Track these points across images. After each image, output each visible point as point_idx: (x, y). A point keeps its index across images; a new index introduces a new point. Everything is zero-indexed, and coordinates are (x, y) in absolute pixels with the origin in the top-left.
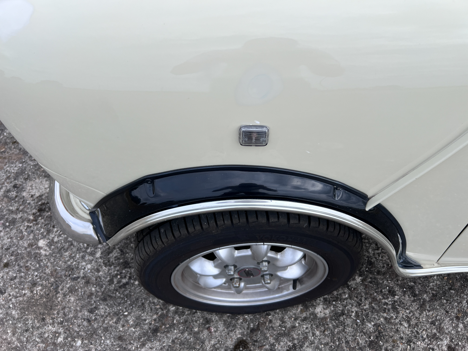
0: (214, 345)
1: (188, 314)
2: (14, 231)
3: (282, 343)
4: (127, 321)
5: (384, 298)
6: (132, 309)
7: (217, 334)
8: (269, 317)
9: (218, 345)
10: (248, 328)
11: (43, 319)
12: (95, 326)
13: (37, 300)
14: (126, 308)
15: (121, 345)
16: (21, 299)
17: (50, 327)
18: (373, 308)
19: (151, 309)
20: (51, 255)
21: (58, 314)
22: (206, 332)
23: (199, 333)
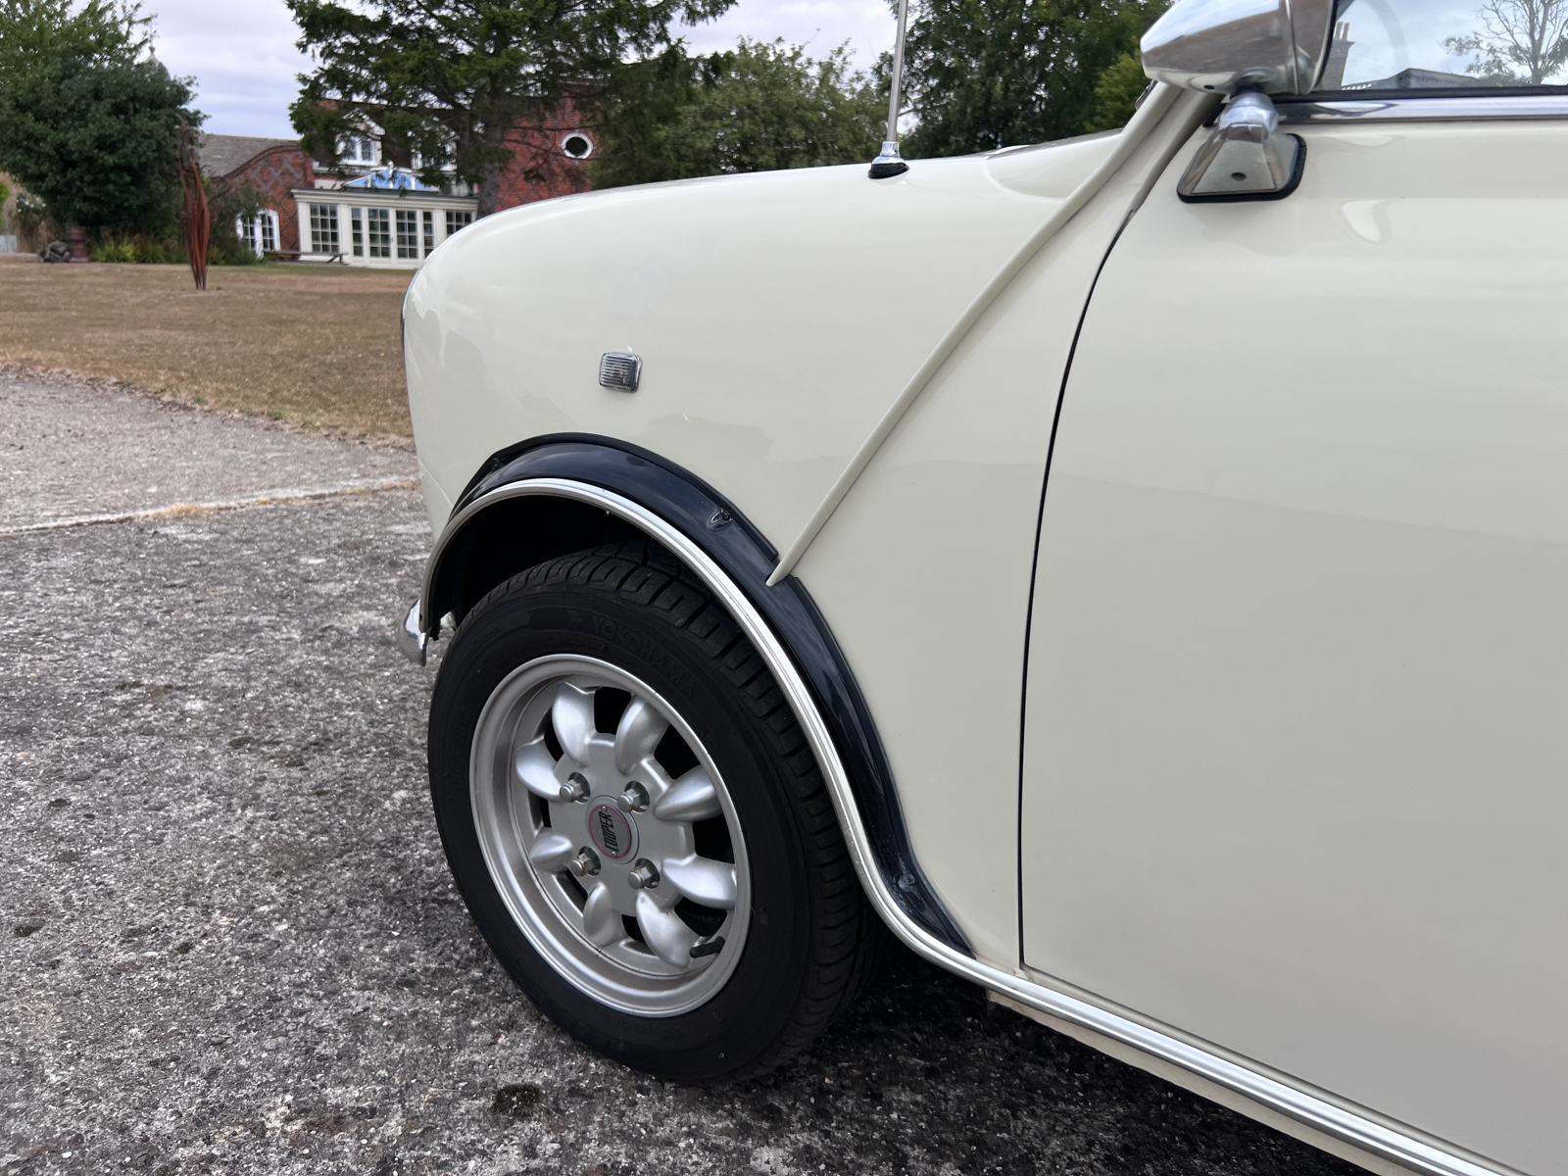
0: (475, 1063)
1: (491, 997)
2: (385, 765)
4: (384, 945)
6: (412, 935)
7: (502, 1051)
8: (639, 1096)
9: (482, 1068)
10: (570, 1082)
11: (279, 874)
12: (332, 923)
13: (304, 849)
14: (404, 928)
15: (334, 968)
16: (285, 837)
17: (274, 888)
19: (441, 953)
20: (393, 813)
21: (306, 880)
22: (487, 1037)
23: (473, 1030)
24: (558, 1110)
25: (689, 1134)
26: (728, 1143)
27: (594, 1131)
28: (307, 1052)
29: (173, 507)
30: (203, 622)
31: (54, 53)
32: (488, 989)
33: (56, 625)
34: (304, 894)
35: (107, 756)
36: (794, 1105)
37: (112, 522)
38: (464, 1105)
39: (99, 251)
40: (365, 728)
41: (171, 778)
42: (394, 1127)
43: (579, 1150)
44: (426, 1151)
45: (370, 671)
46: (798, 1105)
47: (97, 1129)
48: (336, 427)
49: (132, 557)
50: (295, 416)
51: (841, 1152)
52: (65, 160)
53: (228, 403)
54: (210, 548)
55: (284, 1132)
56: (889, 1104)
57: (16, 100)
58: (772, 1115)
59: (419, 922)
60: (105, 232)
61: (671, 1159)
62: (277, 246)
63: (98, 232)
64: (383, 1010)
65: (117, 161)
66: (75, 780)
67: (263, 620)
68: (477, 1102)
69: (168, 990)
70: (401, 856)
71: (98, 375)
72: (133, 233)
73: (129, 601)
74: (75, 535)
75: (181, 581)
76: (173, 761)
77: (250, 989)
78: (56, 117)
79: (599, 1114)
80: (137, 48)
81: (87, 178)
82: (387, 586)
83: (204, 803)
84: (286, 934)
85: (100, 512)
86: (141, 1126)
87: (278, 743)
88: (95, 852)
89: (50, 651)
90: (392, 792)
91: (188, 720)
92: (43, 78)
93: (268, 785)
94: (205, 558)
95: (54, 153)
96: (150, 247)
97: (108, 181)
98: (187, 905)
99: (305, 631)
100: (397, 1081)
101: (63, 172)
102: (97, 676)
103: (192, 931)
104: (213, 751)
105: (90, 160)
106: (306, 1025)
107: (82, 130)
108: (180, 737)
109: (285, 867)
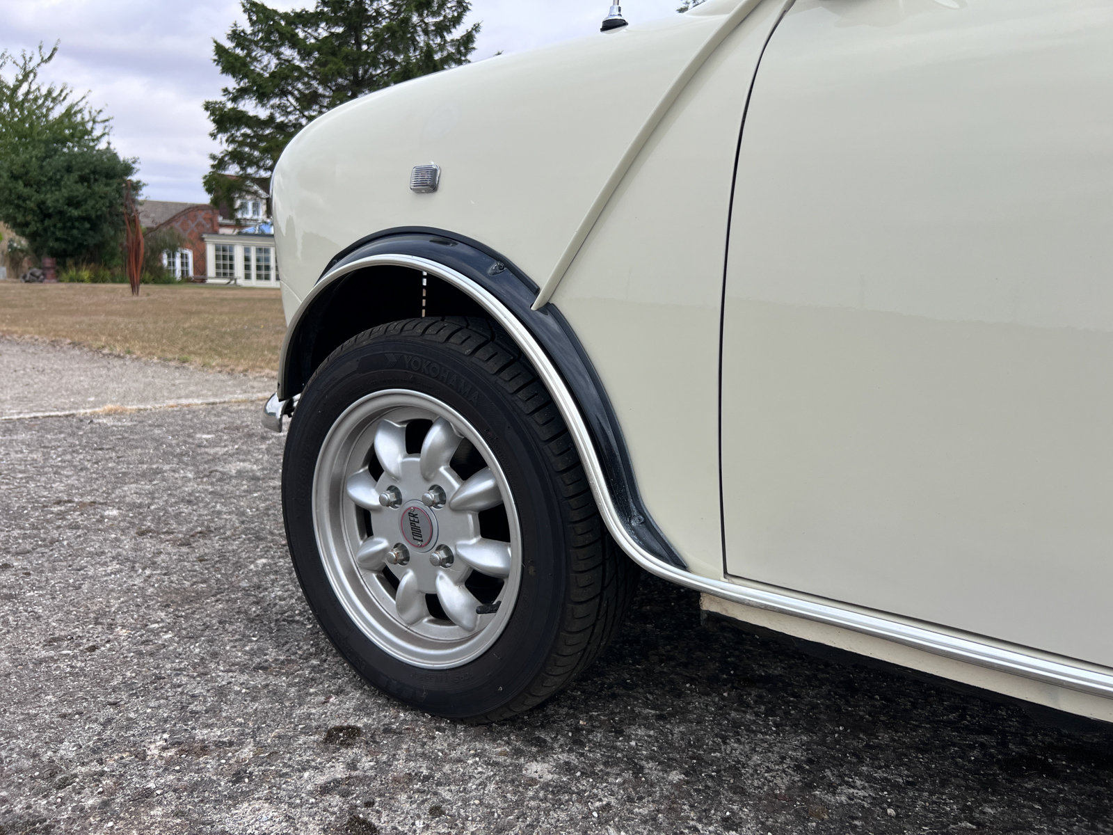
0: (311, 714)
1: (325, 676)
3: (412, 764)
4: (245, 646)
5: (699, 820)
6: (267, 640)
7: (333, 707)
8: (437, 733)
9: (316, 717)
10: (384, 725)
11: (168, 606)
12: (207, 633)
13: (188, 591)
14: (261, 636)
15: (206, 659)
17: (163, 614)
18: (654, 819)
19: (288, 650)
20: (256, 571)
21: (188, 609)
22: (322, 698)
23: (311, 695)
24: (375, 742)
25: (474, 756)
26: (505, 761)
27: (402, 754)
28: (182, 708)
29: (106, 407)
30: (123, 468)
31: (40, 141)
32: (323, 671)
33: (14, 470)
34: (186, 617)
35: (44, 540)
36: (556, 737)
37: (60, 417)
38: (302, 739)
39: (64, 275)
40: (237, 525)
41: (90, 552)
42: (247, 752)
43: (391, 766)
44: (271, 766)
45: (243, 494)
46: (559, 737)
47: (15, 756)
48: (227, 366)
49: (73, 434)
50: (198, 360)
51: (592, 766)
52: (43, 213)
53: (150, 353)
54: (131, 430)
55: (161, 757)
56: (629, 736)
57: (12, 173)
58: (540, 743)
59: (272, 633)
60: (70, 262)
61: (462, 770)
62: (191, 273)
63: (65, 262)
64: (241, 684)
65: (80, 213)
66: (17, 554)
67: (167, 467)
68: (312, 737)
69: (77, 673)
70: (261, 595)
71: (58, 338)
72: (89, 262)
73: (68, 457)
74: (32, 423)
75: (108, 447)
76: (92, 543)
77: (141, 672)
78: (39, 184)
79: (406, 743)
80: (98, 139)
81: (59, 225)
82: (259, 449)
83: (115, 566)
84: (171, 640)
85: (51, 411)
86: (49, 753)
87: (172, 533)
88: (29, 594)
89: (7, 484)
90: (256, 559)
91: (106, 520)
92: (31, 157)
93: (162, 556)
94: (126, 435)
95: (36, 208)
96: (102, 273)
97: (73, 227)
98: (96, 624)
99: (198, 472)
100: (251, 725)
101: (42, 221)
102: (40, 497)
103: (98, 639)
104: (123, 537)
105: (61, 213)
106: (182, 693)
107: (57, 193)
108: (99, 530)
109: (172, 602)
